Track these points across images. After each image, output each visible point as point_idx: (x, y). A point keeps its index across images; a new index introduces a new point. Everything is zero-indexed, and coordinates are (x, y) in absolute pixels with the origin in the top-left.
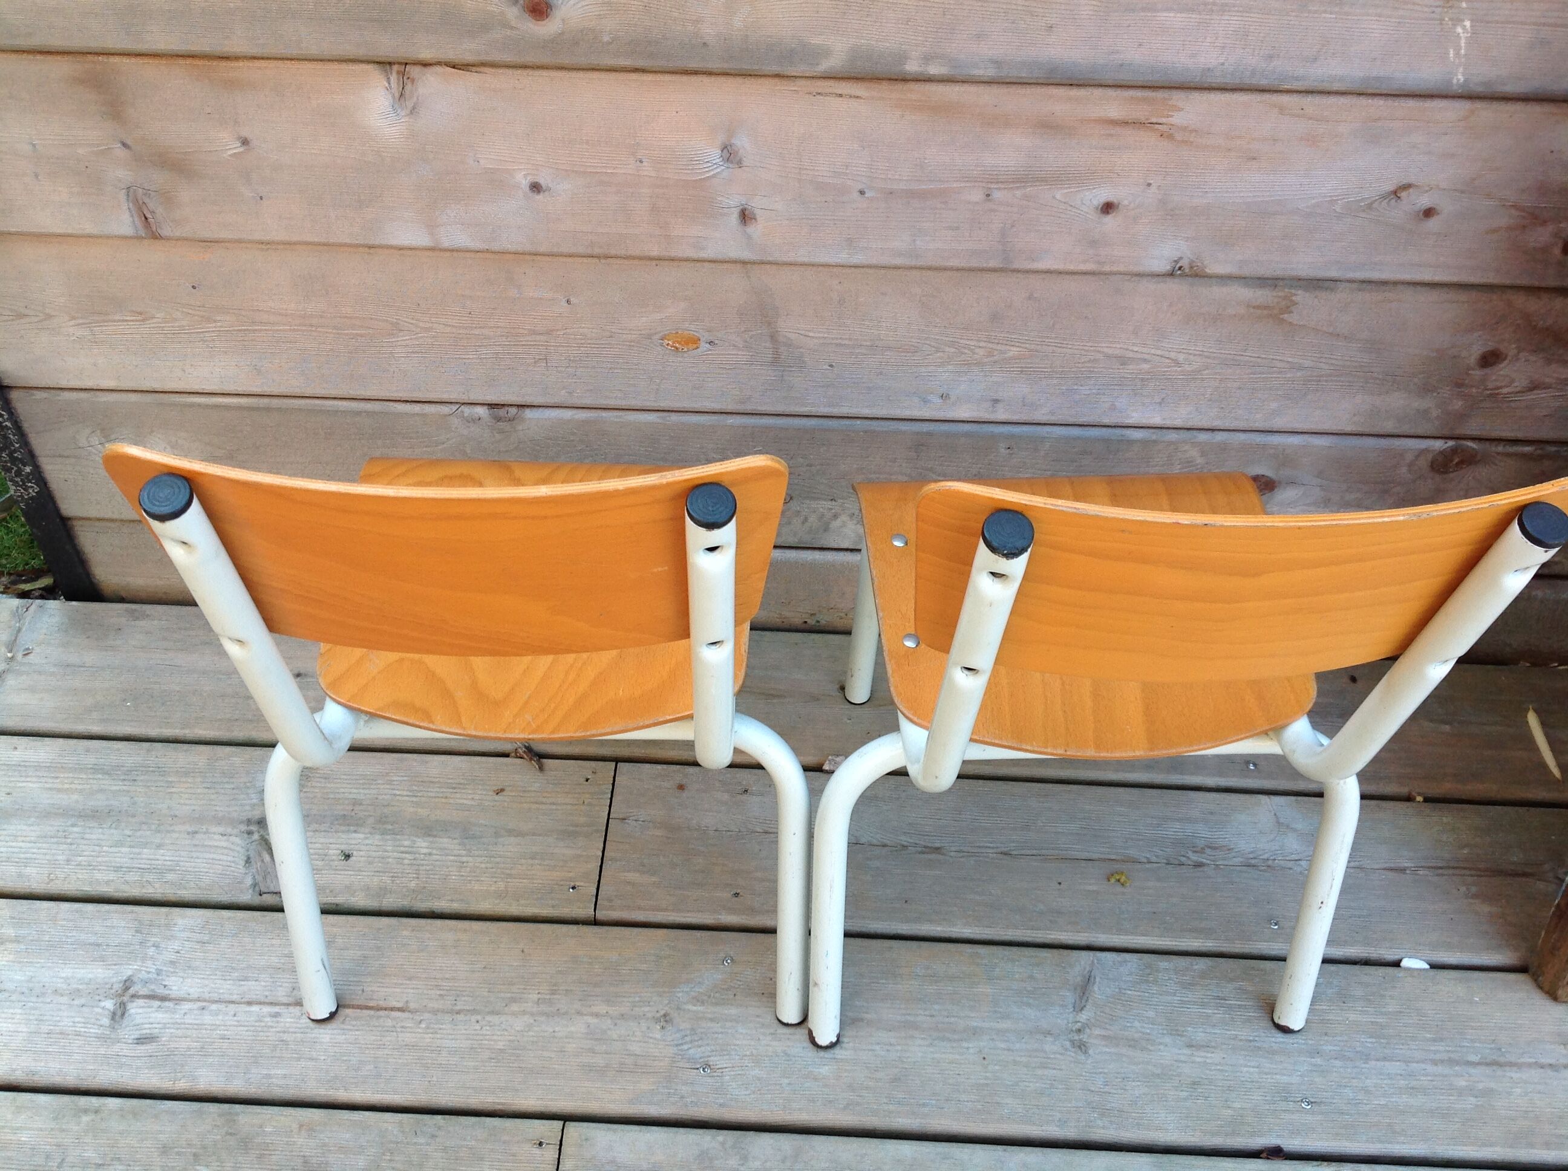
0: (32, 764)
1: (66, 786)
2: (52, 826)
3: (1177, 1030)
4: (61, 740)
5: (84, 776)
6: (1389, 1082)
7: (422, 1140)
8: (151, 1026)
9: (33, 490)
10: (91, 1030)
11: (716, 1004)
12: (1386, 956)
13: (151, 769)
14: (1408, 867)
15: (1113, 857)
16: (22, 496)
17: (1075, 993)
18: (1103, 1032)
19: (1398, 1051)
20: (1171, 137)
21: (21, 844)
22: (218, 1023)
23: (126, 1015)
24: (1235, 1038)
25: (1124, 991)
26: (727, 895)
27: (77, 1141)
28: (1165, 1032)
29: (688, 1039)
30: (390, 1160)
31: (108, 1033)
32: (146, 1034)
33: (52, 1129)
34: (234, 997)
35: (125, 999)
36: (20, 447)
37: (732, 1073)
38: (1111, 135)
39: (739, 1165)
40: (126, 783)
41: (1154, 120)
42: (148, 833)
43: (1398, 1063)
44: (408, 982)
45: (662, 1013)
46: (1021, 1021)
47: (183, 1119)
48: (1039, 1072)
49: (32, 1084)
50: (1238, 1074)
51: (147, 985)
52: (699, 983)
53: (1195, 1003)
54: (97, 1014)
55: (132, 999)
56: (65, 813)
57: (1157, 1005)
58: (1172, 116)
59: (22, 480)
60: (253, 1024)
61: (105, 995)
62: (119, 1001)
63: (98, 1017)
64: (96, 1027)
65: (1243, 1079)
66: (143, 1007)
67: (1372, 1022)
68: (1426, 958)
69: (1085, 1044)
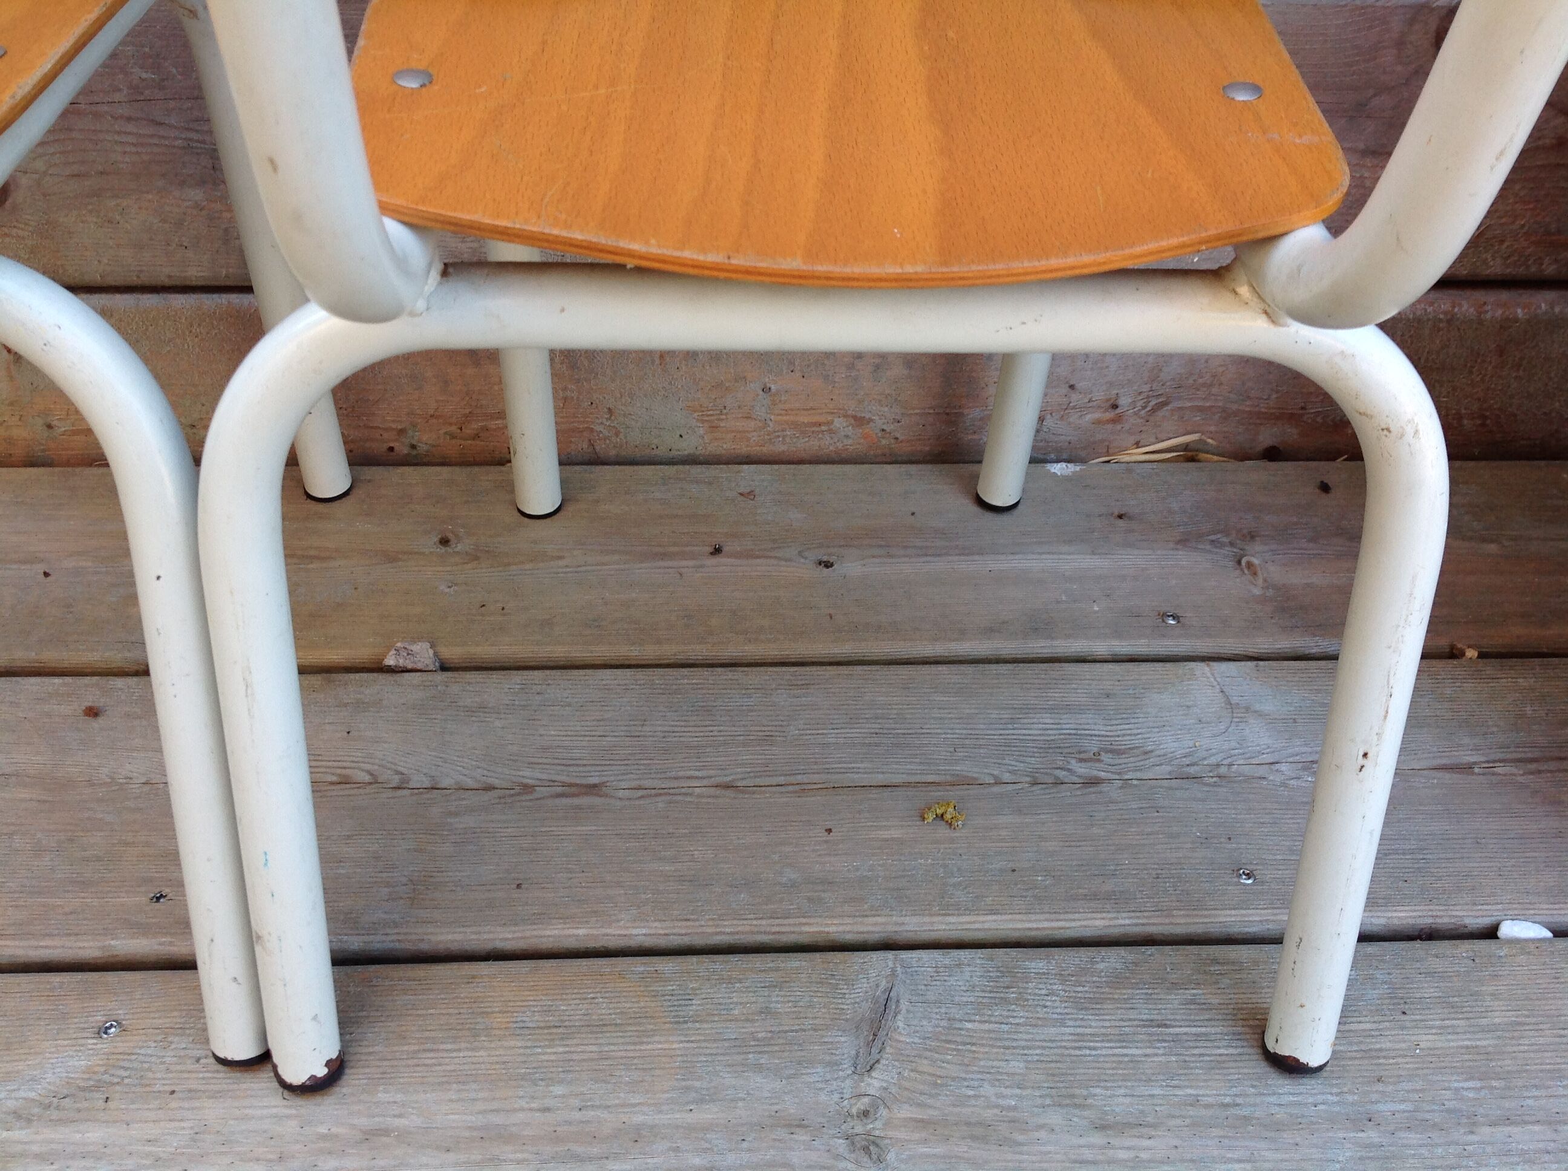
3: (1073, 1096)
11: (60, 1122)
12: (1467, 921)
14: (1475, 763)
15: (931, 778)
17: (857, 1038)
18: (917, 1113)
19: (1530, 1102)
24: (1195, 1102)
25: (958, 1025)
26: (138, 899)
28: (1048, 1101)
43: (1537, 1128)
46: (740, 1104)
52: (31, 1078)
53: (1105, 1038)
57: (1029, 1048)
67: (1467, 1047)
68: (1550, 919)
69: (878, 1141)
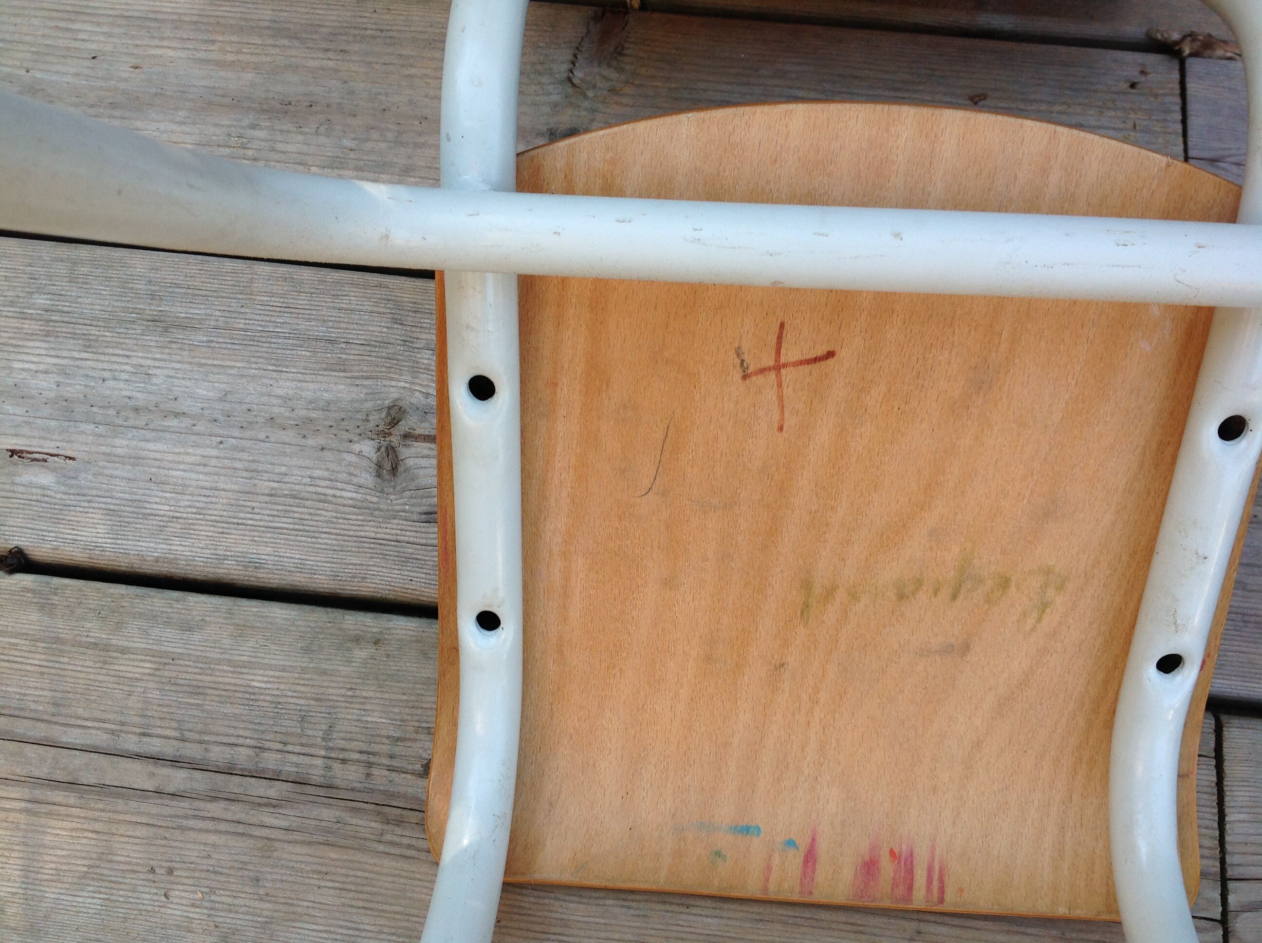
0: (166, 17)
1: (230, 57)
2: (216, 125)
5: (259, 41)
10: (344, 494)
13: (369, 32)
23: (401, 469)
27: (350, 693)
31: (375, 499)
33: (303, 669)
35: (395, 440)
40: (330, 55)
42: (383, 145)
54: (350, 464)
55: (408, 442)
56: (235, 103)
61: (358, 431)
62: (385, 444)
63: (352, 469)
64: (350, 487)
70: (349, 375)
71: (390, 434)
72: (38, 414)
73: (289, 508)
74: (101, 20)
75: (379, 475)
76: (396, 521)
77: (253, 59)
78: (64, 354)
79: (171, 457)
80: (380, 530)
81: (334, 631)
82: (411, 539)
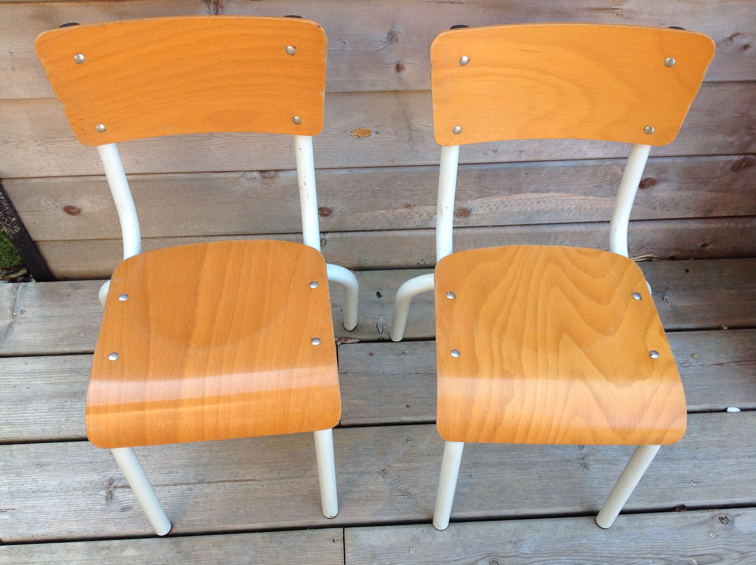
0: (37, 371)
1: (57, 381)
2: (54, 403)
3: (629, 453)
4: (50, 357)
5: (66, 375)
6: (730, 468)
7: (275, 545)
8: (127, 502)
9: (17, 229)
10: (97, 507)
11: (407, 462)
12: (720, 407)
14: (724, 363)
16: (11, 233)
18: (594, 458)
19: (732, 453)
20: (622, 15)
21: (40, 414)
22: (161, 496)
23: (114, 497)
26: (403, 407)
28: (623, 455)
29: (397, 481)
30: (261, 557)
31: (106, 507)
32: (126, 506)
33: (87, 560)
34: (167, 483)
35: (111, 489)
36: (10, 209)
37: (421, 496)
38: (591, 16)
39: (432, 541)
41: (614, 7)
43: (733, 459)
44: (254, 466)
45: (382, 469)
47: (153, 547)
48: (567, 480)
49: (71, 537)
50: (660, 472)
51: (122, 480)
52: (397, 452)
54: (98, 498)
55: (115, 489)
56: (60, 395)
58: (623, 5)
59: (11, 225)
60: (179, 495)
61: (100, 488)
62: (108, 491)
63: (99, 500)
64: (99, 505)
65: (663, 474)
66: (121, 492)
67: (718, 440)
68: (738, 407)
69: (587, 465)
70: (97, 472)
71: (110, 487)
72: (4, 498)
73: (80, 514)
74: (16, 374)
75: (107, 500)
76: (112, 513)
77: (65, 381)
78: (11, 478)
79: (45, 504)
80: (108, 516)
81: (96, 547)
82: (117, 517)
